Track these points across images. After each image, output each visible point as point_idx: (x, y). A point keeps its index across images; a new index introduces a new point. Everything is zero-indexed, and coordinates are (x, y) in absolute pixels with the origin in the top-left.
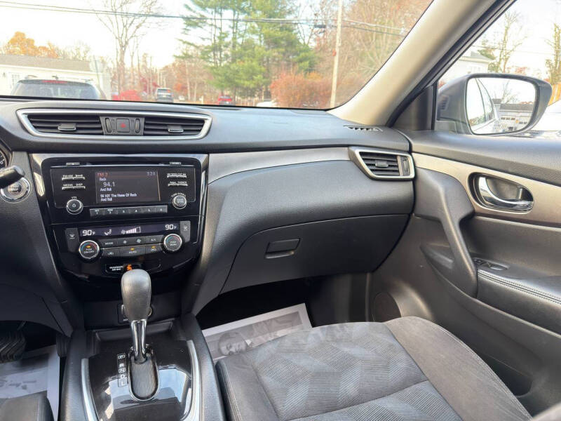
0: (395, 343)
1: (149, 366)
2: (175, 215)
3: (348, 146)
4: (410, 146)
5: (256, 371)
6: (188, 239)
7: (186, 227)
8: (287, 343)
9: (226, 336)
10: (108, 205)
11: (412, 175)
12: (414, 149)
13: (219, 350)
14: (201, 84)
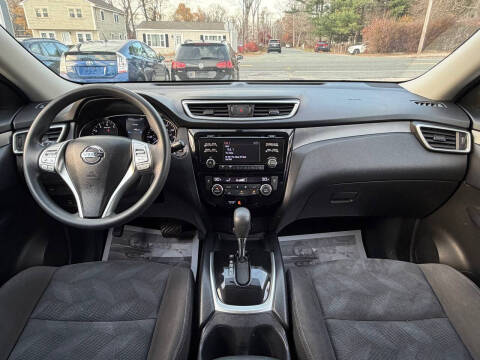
0: (425, 283)
1: (245, 265)
2: (269, 172)
3: (411, 120)
4: (471, 123)
5: (313, 281)
6: (275, 188)
7: (275, 180)
8: (337, 266)
9: (299, 243)
10: (229, 163)
11: (468, 150)
12: (474, 127)
13: (294, 252)
14: (304, 33)
